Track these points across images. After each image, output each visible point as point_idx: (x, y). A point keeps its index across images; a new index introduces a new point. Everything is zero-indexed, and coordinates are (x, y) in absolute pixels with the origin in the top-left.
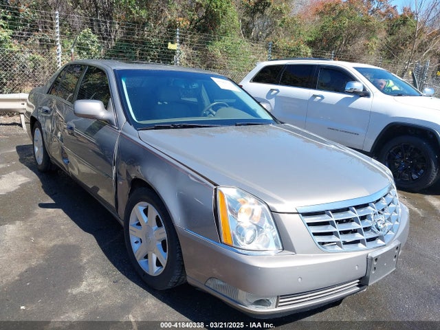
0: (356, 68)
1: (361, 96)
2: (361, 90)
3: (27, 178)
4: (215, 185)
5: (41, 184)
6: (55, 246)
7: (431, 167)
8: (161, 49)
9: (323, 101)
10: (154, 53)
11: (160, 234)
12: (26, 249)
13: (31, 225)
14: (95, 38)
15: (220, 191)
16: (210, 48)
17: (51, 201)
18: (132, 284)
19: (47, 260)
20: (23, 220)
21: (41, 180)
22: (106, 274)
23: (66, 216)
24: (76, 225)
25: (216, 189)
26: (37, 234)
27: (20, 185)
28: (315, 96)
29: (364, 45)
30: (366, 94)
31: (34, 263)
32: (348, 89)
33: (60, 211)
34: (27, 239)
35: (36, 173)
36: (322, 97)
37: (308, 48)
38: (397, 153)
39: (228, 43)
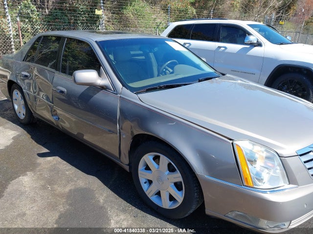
0: (249, 25)
1: (255, 46)
2: (255, 42)
3: (14, 132)
4: (231, 140)
5: (30, 136)
6: (70, 190)
7: (309, 94)
8: (89, 14)
9: (227, 51)
10: (84, 18)
11: (174, 178)
12: (48, 198)
13: (40, 174)
14: (34, 8)
15: (237, 145)
16: (125, 12)
17: (45, 150)
18: (149, 216)
19: (70, 205)
20: (31, 170)
21: (28, 132)
22: (124, 211)
23: (65, 162)
24: (77, 170)
25: (232, 143)
26: (51, 182)
27: (13, 139)
28: (220, 47)
29: (231, 4)
30: (259, 44)
31: (62, 209)
32: (246, 41)
33: (57, 159)
34: (44, 187)
35: (20, 126)
36: (226, 48)
37: (193, 9)
38: (284, 86)
39: (136, 7)
